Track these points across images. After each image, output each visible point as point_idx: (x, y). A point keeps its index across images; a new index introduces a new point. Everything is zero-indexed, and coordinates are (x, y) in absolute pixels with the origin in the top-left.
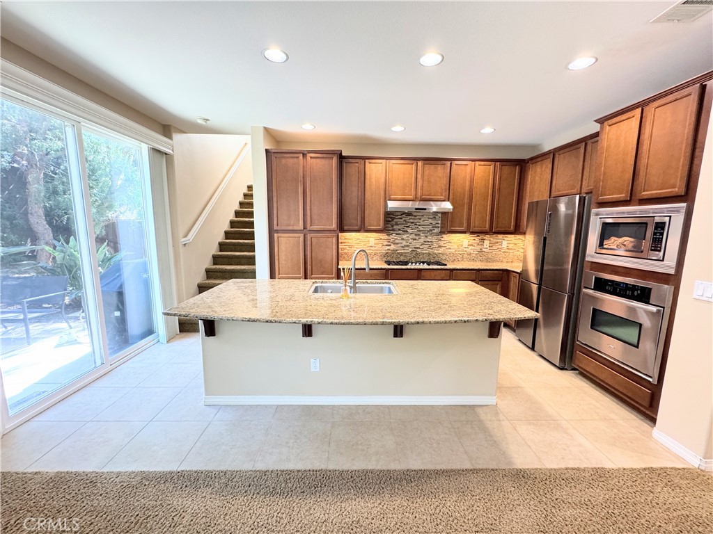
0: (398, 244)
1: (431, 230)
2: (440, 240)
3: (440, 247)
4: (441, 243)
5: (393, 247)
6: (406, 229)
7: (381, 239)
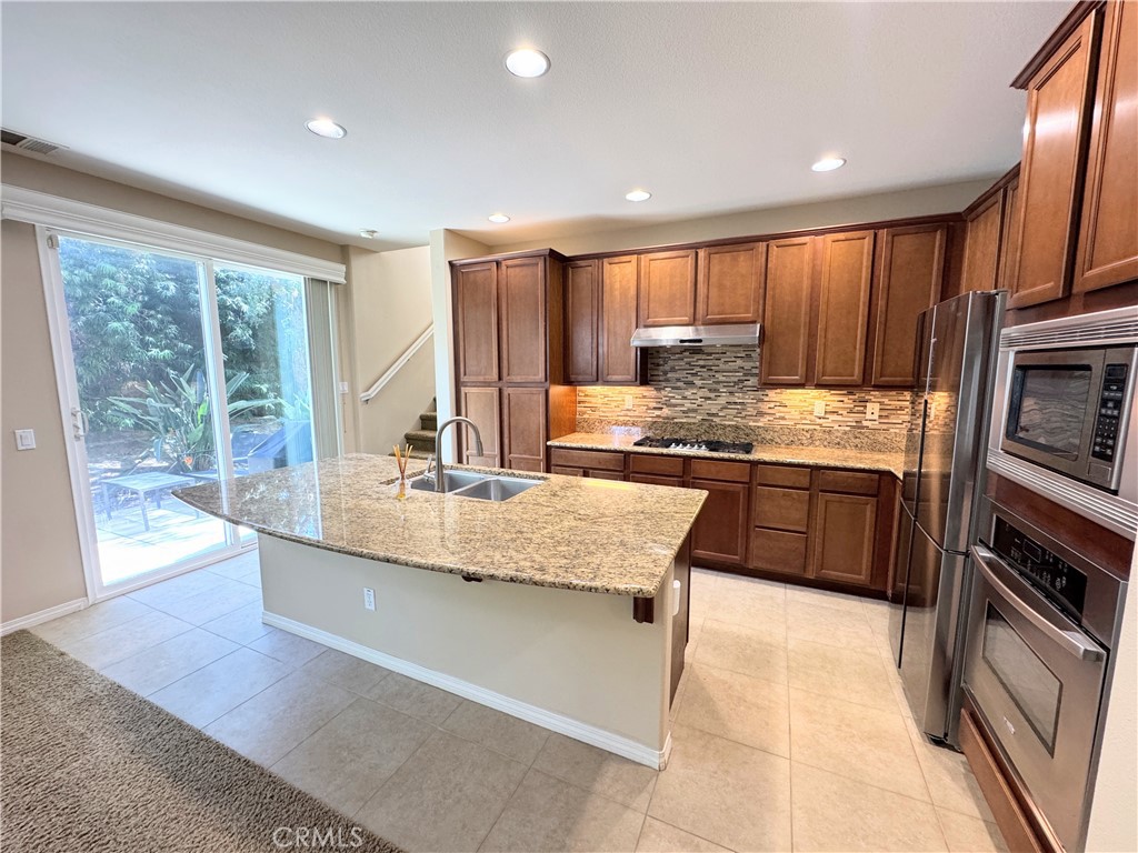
0: (675, 406)
1: (742, 381)
2: (762, 401)
5: (666, 412)
7: (644, 397)
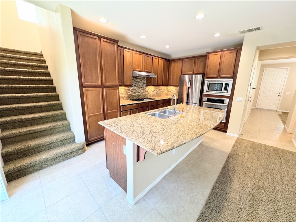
0: (132, 91)
1: (143, 85)
2: (146, 89)
3: (146, 92)
4: (146, 90)
5: (131, 93)
6: (135, 84)
7: (126, 89)
